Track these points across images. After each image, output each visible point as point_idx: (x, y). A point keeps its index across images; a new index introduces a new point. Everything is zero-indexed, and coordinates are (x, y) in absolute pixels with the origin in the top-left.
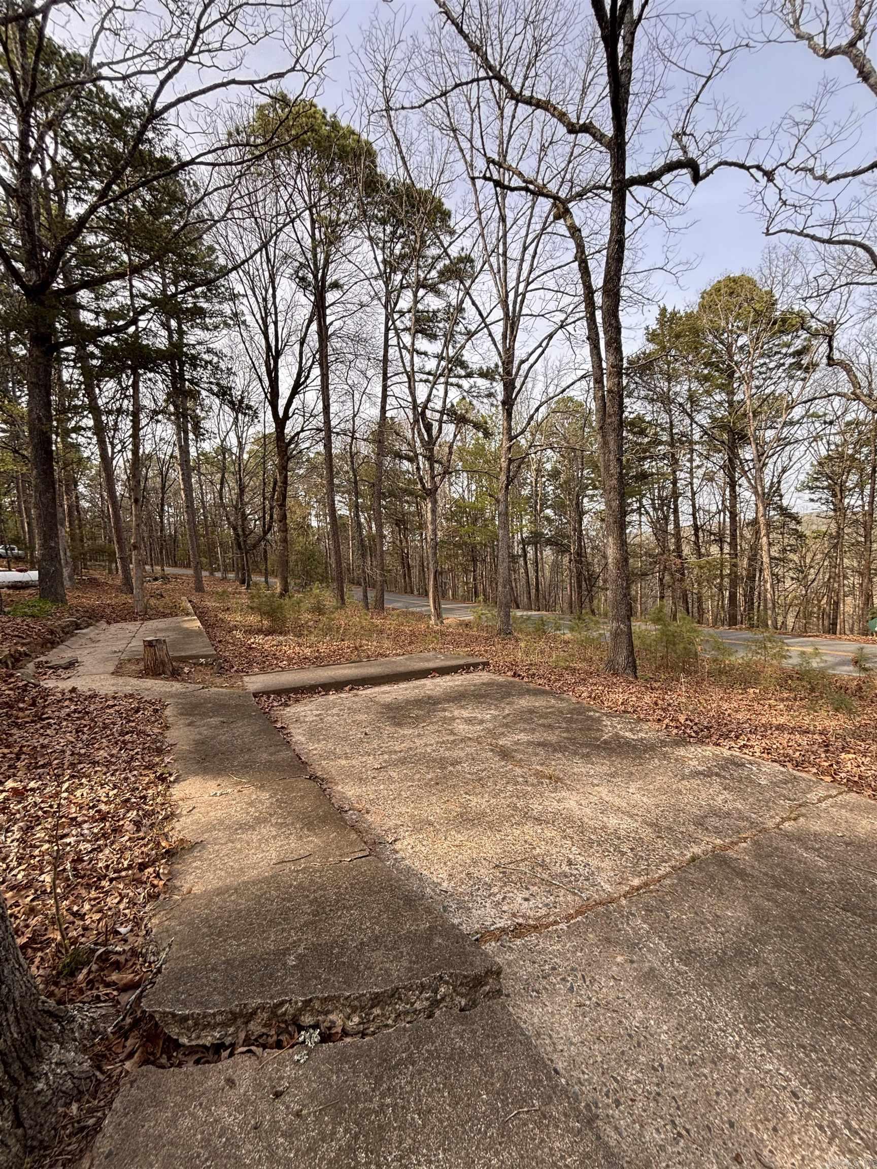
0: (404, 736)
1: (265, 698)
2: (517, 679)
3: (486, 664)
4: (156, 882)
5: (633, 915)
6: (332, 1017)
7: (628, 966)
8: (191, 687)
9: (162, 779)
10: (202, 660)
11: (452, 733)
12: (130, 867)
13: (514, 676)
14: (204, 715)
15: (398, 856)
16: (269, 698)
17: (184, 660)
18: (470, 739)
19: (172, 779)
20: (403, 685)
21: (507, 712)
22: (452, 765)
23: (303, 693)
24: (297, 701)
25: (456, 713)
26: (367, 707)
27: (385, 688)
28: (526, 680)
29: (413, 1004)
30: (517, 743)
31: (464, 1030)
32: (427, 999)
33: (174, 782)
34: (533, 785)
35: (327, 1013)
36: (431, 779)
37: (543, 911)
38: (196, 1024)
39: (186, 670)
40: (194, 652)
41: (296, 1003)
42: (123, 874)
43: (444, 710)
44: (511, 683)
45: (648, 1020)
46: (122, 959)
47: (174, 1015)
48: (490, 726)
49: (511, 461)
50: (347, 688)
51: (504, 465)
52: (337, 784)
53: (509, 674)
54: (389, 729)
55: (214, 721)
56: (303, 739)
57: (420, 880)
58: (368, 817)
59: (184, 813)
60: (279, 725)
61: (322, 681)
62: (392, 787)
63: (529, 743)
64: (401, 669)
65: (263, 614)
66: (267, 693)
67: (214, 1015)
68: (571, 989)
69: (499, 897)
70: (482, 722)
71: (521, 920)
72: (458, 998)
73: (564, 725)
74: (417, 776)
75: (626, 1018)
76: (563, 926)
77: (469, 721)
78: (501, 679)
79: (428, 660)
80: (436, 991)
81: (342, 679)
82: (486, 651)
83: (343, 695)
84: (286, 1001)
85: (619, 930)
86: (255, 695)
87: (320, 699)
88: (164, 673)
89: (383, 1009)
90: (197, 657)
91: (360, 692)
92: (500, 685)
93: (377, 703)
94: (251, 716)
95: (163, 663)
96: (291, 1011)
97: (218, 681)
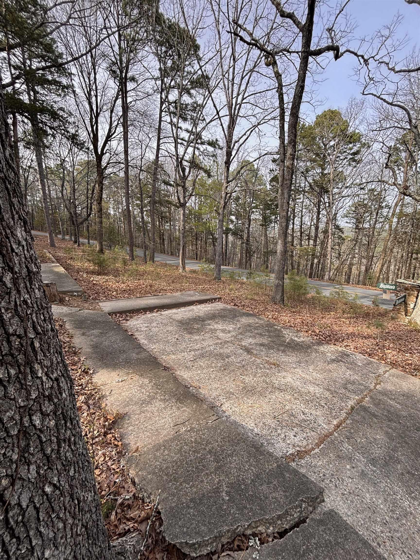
0: (196, 340)
1: (114, 316)
2: (236, 307)
3: (220, 299)
4: (116, 443)
5: (343, 441)
6: (259, 529)
7: (352, 470)
8: (74, 310)
9: (86, 372)
10: (75, 294)
11: (218, 339)
12: (99, 435)
13: (234, 305)
14: (88, 328)
15: (226, 414)
16: (116, 315)
17: (65, 293)
18: (228, 342)
19: (91, 372)
20: (183, 309)
21: (239, 326)
22: (227, 357)
23: (133, 313)
24: (131, 317)
25: (216, 326)
26: (171, 323)
27: (174, 311)
28: (240, 308)
29: (293, 515)
30: (250, 344)
32: (299, 512)
33: (93, 373)
34: (268, 369)
35: (258, 527)
36: (221, 367)
37: (305, 443)
38: (199, 546)
39: (67, 299)
40: (70, 289)
41: (244, 526)
42: (97, 440)
43: (209, 325)
44: (234, 309)
45: (372, 498)
46: (130, 502)
47: (186, 543)
48: (234, 334)
49: (227, 194)
50: (155, 310)
51: (224, 196)
52: (176, 371)
53: (232, 304)
54: (187, 336)
55: (96, 332)
56: (146, 342)
57: (243, 428)
58: (201, 390)
59: (107, 394)
60: (130, 333)
61: (142, 306)
62: (204, 371)
63: (256, 344)
64: (181, 301)
65: (95, 264)
66: (115, 313)
68: (336, 486)
69: (283, 436)
70: (229, 332)
71: (298, 449)
72: (309, 508)
73: (267, 334)
74: (213, 365)
75: (364, 498)
76: (317, 450)
77: (223, 331)
78: (229, 307)
79: (192, 296)
80: (301, 508)
81: (152, 306)
82: (210, 288)
83: (154, 314)
84: (239, 526)
85: (341, 451)
86: (109, 314)
87: (143, 317)
88: (55, 301)
89: (281, 521)
90: (73, 292)
91: (163, 313)
92: (230, 311)
93: (174, 320)
94: (114, 329)
95: (54, 295)
96: (242, 530)
97: (86, 305)
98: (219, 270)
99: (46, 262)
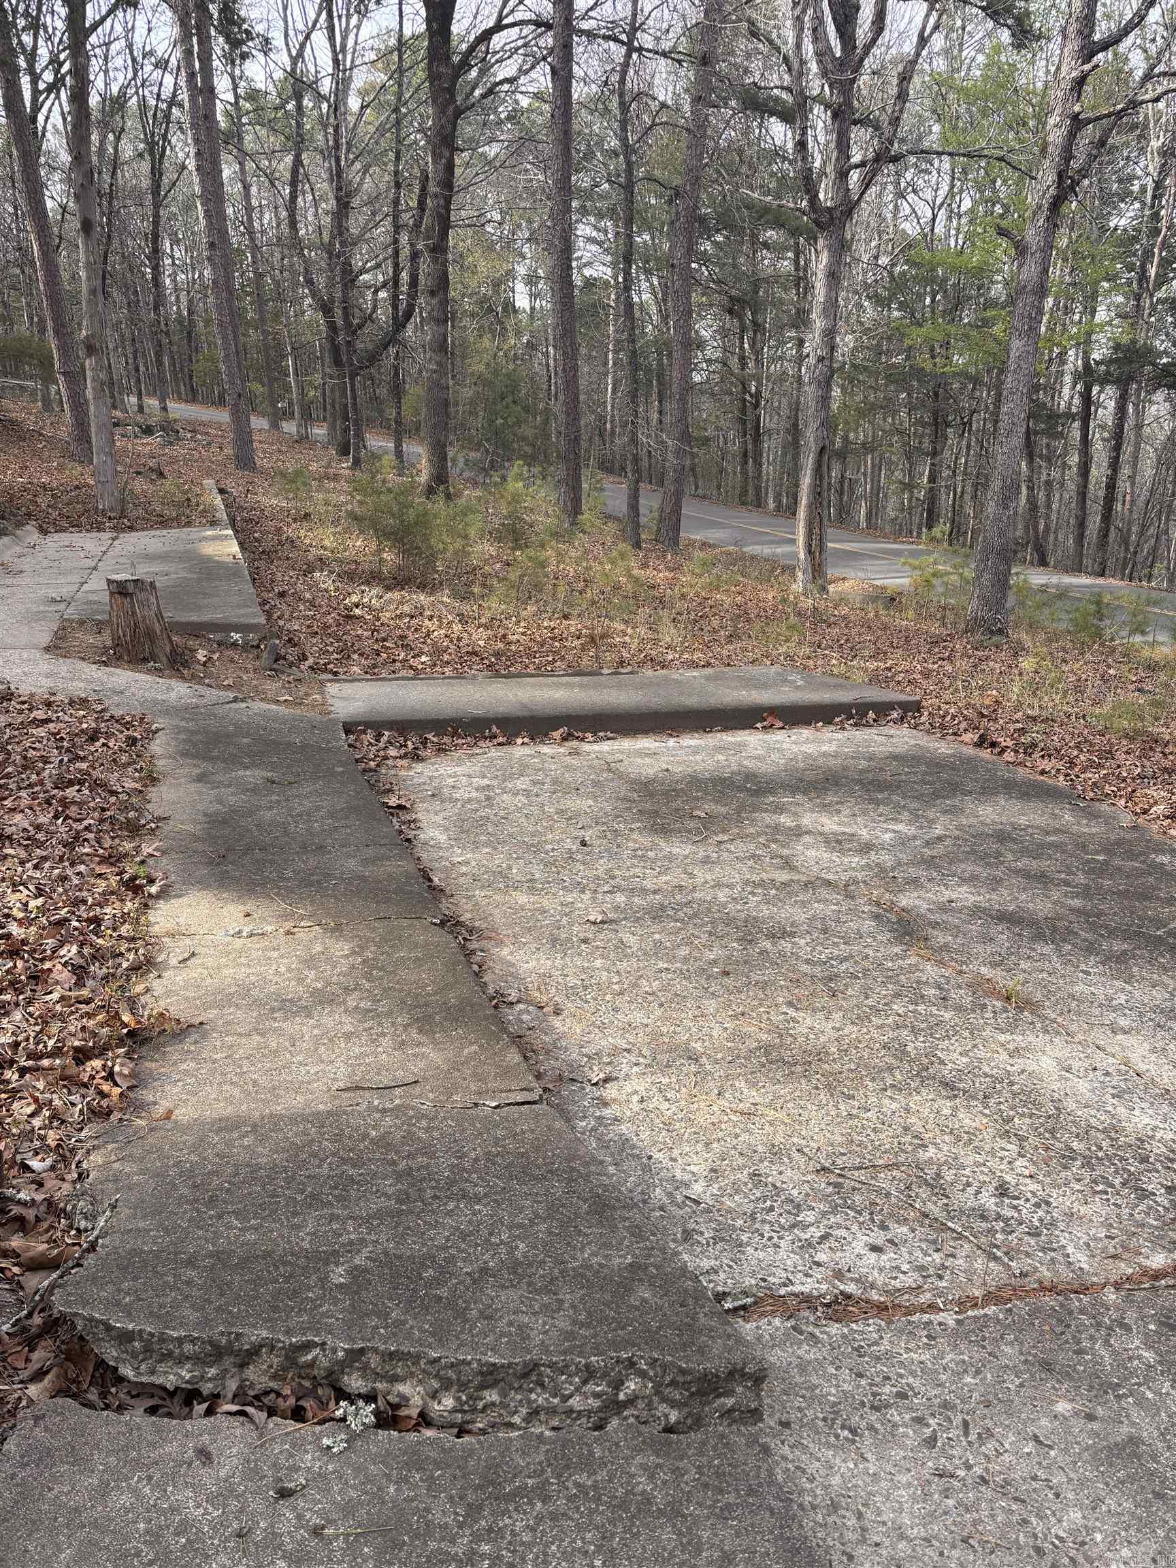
0: (670, 858)
1: (369, 737)
2: (985, 754)
3: (914, 708)
4: (106, 1087)
5: (1128, 1328)
6: (404, 1388)
7: (1077, 1425)
8: (212, 695)
9: (133, 887)
10: (236, 636)
11: (787, 864)
12: (57, 1052)
13: (982, 742)
14: (232, 761)
15: (607, 1112)
16: (379, 736)
17: (197, 630)
18: (829, 883)
19: (154, 890)
20: (690, 741)
21: (938, 830)
22: (772, 936)
23: (455, 734)
24: (441, 750)
25: (807, 820)
26: (595, 783)
27: (646, 743)
28: (1009, 756)
29: (566, 1398)
30: (946, 907)
31: (658, 1466)
32: (597, 1395)
33: (158, 897)
34: (959, 1008)
35: (394, 1379)
36: (715, 962)
37: (910, 1280)
38: (148, 1350)
39: (201, 655)
40: (217, 616)
41: (334, 1350)
42: (46, 1062)
43: (779, 809)
44: (968, 760)
45: (1090, 1530)
46: (30, 1214)
47: (109, 1328)
48: (886, 858)
49: (1077, 123)
50: (557, 734)
51: (1056, 137)
52: (500, 943)
53: (970, 737)
54: (639, 839)
55: (252, 776)
56: (443, 838)
57: (646, 1169)
58: (557, 1022)
59: (173, 961)
60: (393, 801)
61: (502, 710)
62: (623, 966)
63: (976, 912)
64: (692, 701)
65: (386, 535)
66: (376, 725)
67: (180, 1341)
68: (931, 1442)
69: (815, 1233)
70: (867, 848)
71: (851, 1288)
72: (663, 1408)
73: (1081, 879)
74: (684, 951)
75: (1041, 1517)
76: (950, 1319)
77: (836, 842)
78: (944, 748)
79: (761, 686)
80: (618, 1385)
81: (549, 711)
82: (927, 674)
83: (545, 749)
84: (315, 1345)
85: (1080, 1352)
86: (349, 728)
87: (494, 753)
88: (153, 657)
89: (503, 1394)
90: (227, 628)
91: (587, 747)
92: (937, 764)
93: (620, 776)
94: (333, 774)
95: (150, 635)
96: (324, 1362)
97: (271, 686)
98: (1002, 583)
99: (189, 524)
